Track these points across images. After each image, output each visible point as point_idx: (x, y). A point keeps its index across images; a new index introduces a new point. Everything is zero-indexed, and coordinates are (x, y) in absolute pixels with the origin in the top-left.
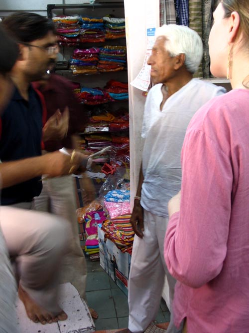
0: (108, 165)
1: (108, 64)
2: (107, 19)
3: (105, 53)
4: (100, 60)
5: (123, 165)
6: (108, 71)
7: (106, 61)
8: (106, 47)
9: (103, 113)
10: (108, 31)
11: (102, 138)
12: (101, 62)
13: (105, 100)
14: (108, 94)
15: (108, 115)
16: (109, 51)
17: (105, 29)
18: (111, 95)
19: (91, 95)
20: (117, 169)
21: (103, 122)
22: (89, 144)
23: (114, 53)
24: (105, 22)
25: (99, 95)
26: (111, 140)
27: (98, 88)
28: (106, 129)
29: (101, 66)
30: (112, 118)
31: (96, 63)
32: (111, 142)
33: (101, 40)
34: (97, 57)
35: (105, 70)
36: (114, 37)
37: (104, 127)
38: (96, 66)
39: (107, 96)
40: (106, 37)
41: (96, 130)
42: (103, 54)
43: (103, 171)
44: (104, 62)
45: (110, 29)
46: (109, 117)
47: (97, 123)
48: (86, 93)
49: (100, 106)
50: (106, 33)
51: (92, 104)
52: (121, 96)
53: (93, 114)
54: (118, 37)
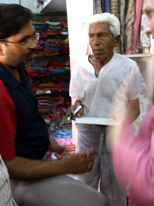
0: (51, 115)
1: (49, 51)
2: (48, 22)
3: (48, 44)
4: (44, 48)
5: (61, 114)
6: (50, 55)
7: (48, 49)
8: (49, 40)
9: (47, 82)
10: (49, 30)
11: (47, 97)
12: (45, 49)
13: (48, 73)
14: (50, 70)
15: (50, 82)
16: (50, 43)
17: (47, 29)
18: (52, 70)
19: (40, 70)
20: (58, 117)
21: (47, 87)
22: (39, 101)
23: (53, 44)
24: (47, 25)
25: (44, 71)
26: (52, 98)
27: (44, 66)
28: (49, 92)
29: (45, 52)
30: (53, 84)
31: (42, 50)
32: (53, 100)
33: (45, 36)
34: (43, 47)
35: (47, 55)
36: (53, 34)
37: (47, 90)
38: (42, 52)
39: (49, 71)
40: (48, 34)
41: (43, 93)
42: (46, 44)
43: (48, 118)
44: (47, 50)
45: (50, 29)
46: (51, 84)
47: (43, 88)
48: (36, 69)
49: (45, 78)
50: (48, 31)
51: (40, 76)
52: (58, 71)
53: (41, 82)
54: (55, 34)
